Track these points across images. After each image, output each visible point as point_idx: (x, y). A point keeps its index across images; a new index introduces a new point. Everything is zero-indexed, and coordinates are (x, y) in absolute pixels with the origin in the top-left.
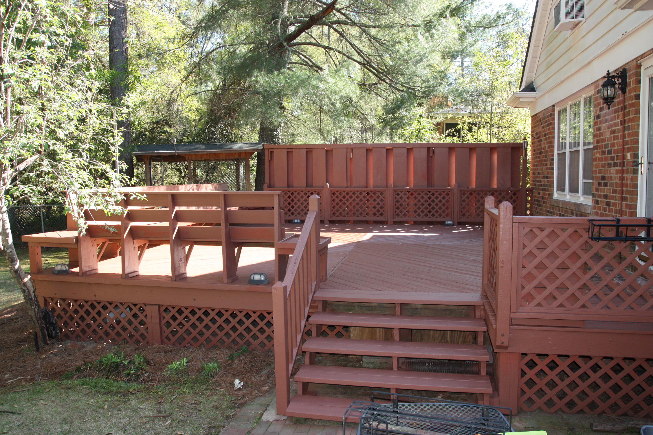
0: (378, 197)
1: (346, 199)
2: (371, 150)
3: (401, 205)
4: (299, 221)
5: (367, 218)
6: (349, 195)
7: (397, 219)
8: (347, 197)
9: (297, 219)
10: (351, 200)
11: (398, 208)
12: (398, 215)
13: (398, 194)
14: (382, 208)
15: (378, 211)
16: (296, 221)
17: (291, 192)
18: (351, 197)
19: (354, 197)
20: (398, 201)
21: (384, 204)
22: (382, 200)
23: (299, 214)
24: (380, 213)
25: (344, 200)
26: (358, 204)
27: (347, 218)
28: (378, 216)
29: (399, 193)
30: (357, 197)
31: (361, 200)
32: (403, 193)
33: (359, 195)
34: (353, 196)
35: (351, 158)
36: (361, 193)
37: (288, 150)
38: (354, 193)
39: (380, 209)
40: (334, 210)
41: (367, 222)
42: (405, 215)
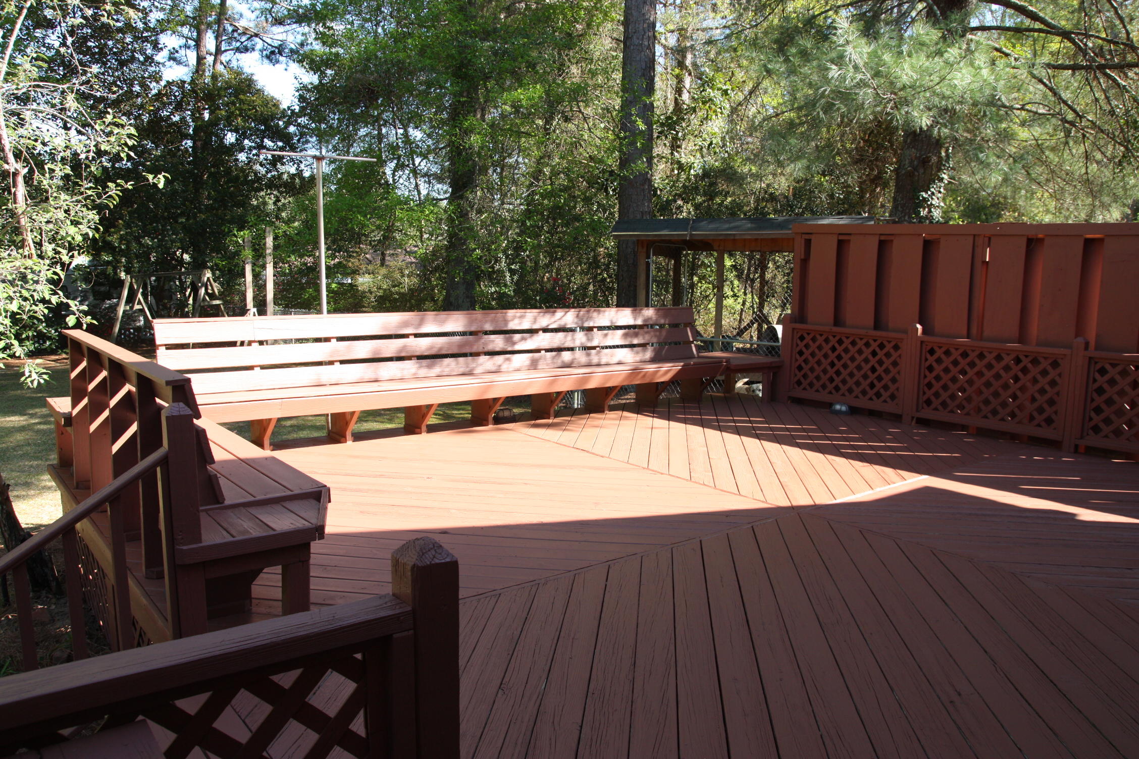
0: (1044, 373)
1: (959, 368)
2: (1041, 241)
3: (1110, 402)
4: (844, 408)
5: (1010, 426)
6: (968, 359)
7: (1093, 440)
8: (963, 363)
9: (842, 404)
10: (971, 373)
11: (1098, 410)
12: (1096, 429)
13: (1102, 371)
14: (1051, 402)
15: (1041, 410)
16: (838, 407)
17: (837, 338)
18: (972, 365)
19: (980, 365)
20: (1100, 391)
21: (1058, 394)
22: (1053, 383)
23: (850, 391)
24: (1045, 416)
25: (954, 370)
26: (988, 384)
27: (958, 416)
28: (1039, 425)
29: (1108, 367)
30: (989, 366)
31: (997, 376)
32: (1119, 368)
33: (994, 362)
34: (977, 361)
35: (984, 262)
36: (999, 358)
37: (841, 238)
38: (981, 356)
39: (1045, 406)
40: (929, 393)
41: (1013, 437)
42: (1118, 432)
